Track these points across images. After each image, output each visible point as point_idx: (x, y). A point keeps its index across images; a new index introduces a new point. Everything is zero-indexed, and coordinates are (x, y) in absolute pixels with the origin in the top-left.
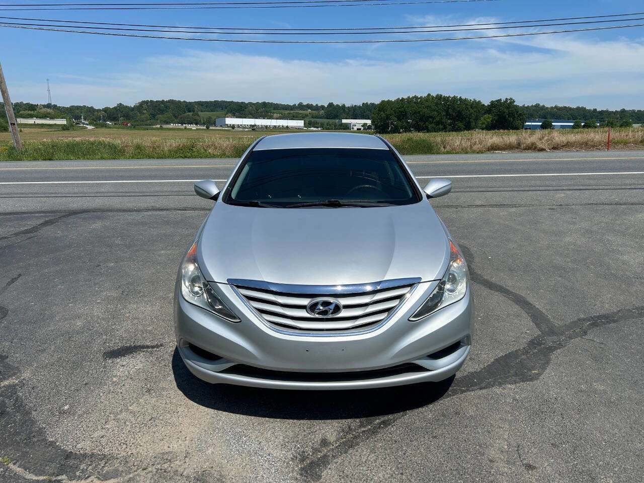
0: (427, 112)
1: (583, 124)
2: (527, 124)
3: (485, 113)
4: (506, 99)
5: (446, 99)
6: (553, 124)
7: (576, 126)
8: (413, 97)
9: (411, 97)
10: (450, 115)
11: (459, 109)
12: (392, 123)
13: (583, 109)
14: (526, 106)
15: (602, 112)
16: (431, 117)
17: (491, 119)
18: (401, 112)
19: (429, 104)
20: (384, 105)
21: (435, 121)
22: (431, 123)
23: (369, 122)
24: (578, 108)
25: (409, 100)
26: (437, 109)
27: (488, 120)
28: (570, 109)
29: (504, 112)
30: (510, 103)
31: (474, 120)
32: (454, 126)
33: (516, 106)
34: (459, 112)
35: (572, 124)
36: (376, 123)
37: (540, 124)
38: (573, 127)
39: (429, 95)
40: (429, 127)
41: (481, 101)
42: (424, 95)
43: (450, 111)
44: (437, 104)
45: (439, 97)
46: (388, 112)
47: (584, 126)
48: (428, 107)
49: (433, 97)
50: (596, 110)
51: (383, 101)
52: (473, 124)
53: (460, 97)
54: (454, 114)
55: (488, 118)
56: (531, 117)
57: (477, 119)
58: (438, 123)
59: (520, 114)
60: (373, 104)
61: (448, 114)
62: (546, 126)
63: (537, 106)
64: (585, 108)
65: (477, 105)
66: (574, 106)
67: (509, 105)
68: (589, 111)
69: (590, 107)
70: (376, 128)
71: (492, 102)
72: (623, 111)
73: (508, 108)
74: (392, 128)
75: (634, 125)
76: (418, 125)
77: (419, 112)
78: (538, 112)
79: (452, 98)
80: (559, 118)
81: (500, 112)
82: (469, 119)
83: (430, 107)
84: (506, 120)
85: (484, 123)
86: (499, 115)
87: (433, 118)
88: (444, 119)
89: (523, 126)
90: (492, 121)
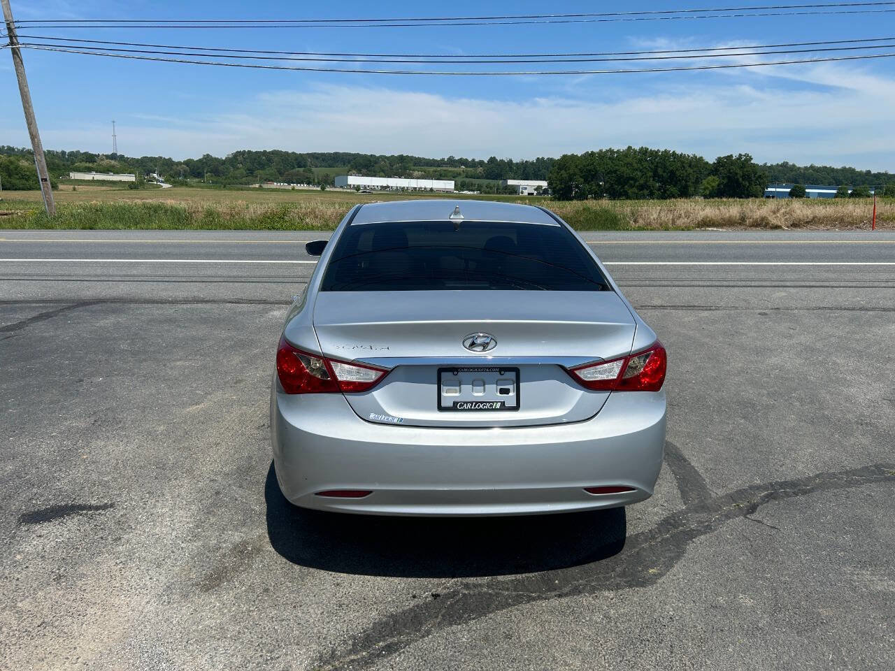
0: (626, 171)
1: (850, 192)
2: (770, 189)
3: (709, 174)
4: (740, 155)
5: (654, 154)
6: (807, 190)
7: (842, 194)
8: (607, 151)
9: (604, 150)
10: (659, 176)
11: (671, 168)
12: (577, 187)
13: (852, 171)
14: (769, 165)
15: (878, 176)
16: (632, 179)
17: (717, 183)
18: (590, 171)
19: (629, 160)
20: (567, 161)
21: (637, 184)
22: (632, 186)
23: (544, 184)
24: (844, 169)
25: (602, 155)
26: (641, 168)
27: (713, 184)
28: (832, 170)
29: (737, 174)
30: (745, 160)
31: (693, 183)
32: (665, 192)
33: (754, 165)
34: (672, 173)
35: (835, 191)
36: (554, 185)
37: (789, 190)
38: (836, 196)
39: (630, 148)
40: (629, 192)
41: (704, 158)
42: (623, 148)
43: (660, 171)
44: (640, 161)
45: (644, 151)
46: (571, 172)
47: (852, 195)
48: (627, 164)
49: (635, 151)
50: (869, 172)
51: (565, 156)
52: (692, 189)
53: (674, 152)
54: (665, 174)
55: (713, 182)
56: (775, 181)
57: (697, 181)
58: (642, 188)
59: (760, 177)
60: (551, 160)
61: (655, 175)
62: (797, 193)
63: (785, 165)
64: (854, 170)
65: (697, 163)
66: (838, 166)
67: (744, 163)
68: (860, 173)
70: (554, 192)
71: (719, 159)
73: (742, 167)
74: (576, 192)
76: (614, 189)
77: (615, 172)
78: (785, 175)
79: (662, 152)
80: (815, 183)
81: (731, 173)
82: (686, 181)
83: (631, 165)
84: (739, 185)
85: (708, 188)
86: (729, 178)
87: (635, 180)
88: (651, 182)
89: (763, 193)
90: (718, 186)
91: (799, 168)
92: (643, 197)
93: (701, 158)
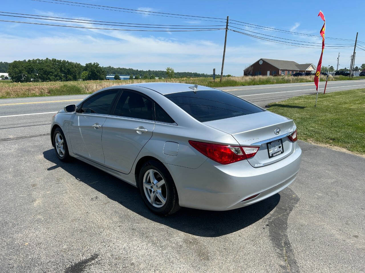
0: (48, 69)
1: (134, 77)
2: (107, 76)
3: (83, 71)
4: (94, 63)
5: (59, 62)
6: (120, 77)
8: (37, 60)
9: (35, 59)
10: (63, 71)
11: (68, 68)
12: (24, 75)
13: (132, 70)
14: (104, 67)
15: (140, 71)
16: (51, 72)
17: (87, 74)
18: (30, 69)
19: (48, 64)
20: (16, 64)
21: (54, 74)
22: (51, 75)
23: (6, 75)
24: (130, 69)
25: (34, 62)
26: (54, 68)
27: (86, 75)
28: (126, 69)
29: (94, 70)
30: (97, 65)
31: (78, 74)
32: (67, 78)
33: (100, 67)
34: (68, 69)
35: (129, 77)
36: (12, 75)
37: (114, 77)
38: (130, 79)
39: (47, 59)
40: (51, 78)
41: (81, 64)
42: (44, 59)
43: (63, 69)
44: (53, 64)
45: (54, 61)
46: (20, 69)
47: (135, 78)
48: (48, 66)
49: (50, 60)
50: (138, 70)
51: (15, 62)
52: (78, 77)
53: (68, 61)
54: (65, 70)
55: (85, 74)
56: (108, 73)
57: (79, 73)
58: (56, 76)
59: (103, 72)
60: (6, 63)
61: (61, 71)
62: (117, 78)
63: (110, 67)
64: (133, 69)
65: (78, 66)
66: (128, 68)
67: (96, 66)
68: (135, 70)
69: (135, 69)
70: (12, 78)
71: (87, 64)
72: (149, 71)
73: (96, 68)
74: (24, 78)
75: (156, 78)
76: (43, 77)
77: (42, 69)
78: (111, 71)
79: (63, 61)
80: (122, 74)
81: (92, 70)
82: (75, 73)
83: (49, 66)
84: (96, 75)
85: (84, 76)
86: (92, 72)
87: (53, 73)
88: (60, 74)
89: (106, 78)
90: (88, 75)
91: (115, 68)
92: (57, 80)
93: (79, 64)
